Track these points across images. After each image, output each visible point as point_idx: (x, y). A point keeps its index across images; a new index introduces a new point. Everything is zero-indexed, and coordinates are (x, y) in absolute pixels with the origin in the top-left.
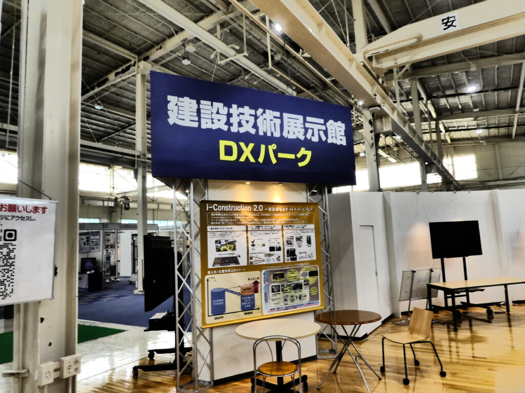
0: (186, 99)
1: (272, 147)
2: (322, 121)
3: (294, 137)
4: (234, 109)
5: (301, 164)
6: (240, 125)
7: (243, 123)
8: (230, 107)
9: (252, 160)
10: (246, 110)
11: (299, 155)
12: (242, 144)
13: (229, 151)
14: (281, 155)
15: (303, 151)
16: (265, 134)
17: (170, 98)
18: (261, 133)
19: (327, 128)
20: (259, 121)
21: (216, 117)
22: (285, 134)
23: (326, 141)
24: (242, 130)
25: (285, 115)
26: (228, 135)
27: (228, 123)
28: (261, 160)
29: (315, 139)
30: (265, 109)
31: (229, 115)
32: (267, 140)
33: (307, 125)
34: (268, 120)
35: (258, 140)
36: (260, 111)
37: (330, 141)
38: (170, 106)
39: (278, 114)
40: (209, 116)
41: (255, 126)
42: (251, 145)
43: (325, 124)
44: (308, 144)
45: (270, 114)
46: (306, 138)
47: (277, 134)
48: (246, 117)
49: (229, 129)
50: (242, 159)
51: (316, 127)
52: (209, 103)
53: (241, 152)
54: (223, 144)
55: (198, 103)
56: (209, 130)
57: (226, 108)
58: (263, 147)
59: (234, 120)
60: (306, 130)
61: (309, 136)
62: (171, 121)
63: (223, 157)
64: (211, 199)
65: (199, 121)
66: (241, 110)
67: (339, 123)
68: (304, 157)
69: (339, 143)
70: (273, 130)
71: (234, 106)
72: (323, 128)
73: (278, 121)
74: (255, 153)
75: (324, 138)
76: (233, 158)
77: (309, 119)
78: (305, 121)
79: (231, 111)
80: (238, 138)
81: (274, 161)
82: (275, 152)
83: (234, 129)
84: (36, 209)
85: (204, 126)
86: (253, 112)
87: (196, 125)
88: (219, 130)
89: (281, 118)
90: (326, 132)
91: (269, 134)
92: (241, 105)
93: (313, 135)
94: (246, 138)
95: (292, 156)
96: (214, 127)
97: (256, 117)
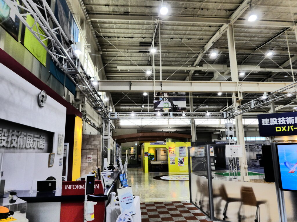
0: (266, 119)
1: (292, 127)
4: (279, 119)
6: (281, 122)
8: (278, 118)
9: (286, 130)
10: (283, 118)
13: (278, 129)
14: (295, 128)
16: (289, 123)
17: (262, 119)
20: (287, 121)
22: (296, 123)
24: (282, 124)
26: (278, 125)
27: (278, 123)
28: (288, 130)
31: (278, 121)
32: (290, 125)
34: (290, 120)
35: (287, 125)
36: (287, 118)
38: (262, 121)
39: (293, 117)
40: (273, 122)
41: (286, 122)
42: (285, 127)
45: (290, 118)
47: (293, 123)
48: (283, 120)
50: (283, 131)
52: (272, 119)
53: (282, 129)
54: (277, 128)
55: (269, 119)
57: (277, 119)
58: (289, 127)
62: (263, 125)
63: (277, 131)
64: (276, 140)
65: (270, 123)
66: (281, 119)
70: (292, 122)
71: (279, 118)
76: (280, 130)
79: (278, 119)
80: (281, 126)
81: (293, 130)
84: (240, 146)
85: (271, 124)
86: (285, 118)
87: (269, 124)
88: (275, 125)
89: (294, 118)
92: (281, 117)
96: (274, 124)
97: (286, 120)
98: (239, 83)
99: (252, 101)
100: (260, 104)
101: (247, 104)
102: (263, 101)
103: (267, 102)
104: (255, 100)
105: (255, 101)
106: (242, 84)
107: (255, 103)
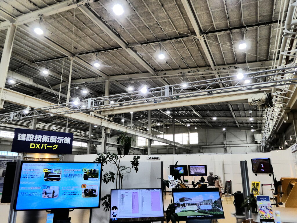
0: (23, 134)
2: (63, 138)
3: (53, 142)
4: (36, 136)
5: (54, 149)
6: (37, 139)
8: (35, 135)
9: (39, 148)
10: (40, 136)
11: (54, 147)
12: (37, 144)
13: (33, 146)
14: (48, 147)
15: (55, 145)
16: (44, 141)
17: (19, 134)
18: (43, 141)
21: (31, 138)
22: (50, 141)
24: (37, 141)
25: (51, 137)
27: (34, 139)
28: (42, 148)
29: (60, 142)
30: (45, 135)
31: (34, 137)
33: (58, 139)
34: (46, 138)
35: (41, 143)
38: (18, 136)
39: (49, 136)
40: (29, 138)
41: (42, 140)
42: (39, 144)
43: (64, 138)
44: (57, 144)
45: (46, 136)
46: (57, 142)
47: (48, 141)
49: (34, 141)
50: (36, 148)
51: (60, 139)
52: (29, 135)
53: (36, 146)
54: (31, 144)
55: (26, 135)
57: (34, 136)
58: (43, 145)
60: (57, 140)
61: (58, 142)
62: (18, 139)
63: (31, 147)
64: (27, 157)
65: (26, 139)
66: (38, 136)
67: (69, 138)
68: (55, 147)
69: (67, 143)
70: (47, 140)
72: (63, 139)
73: (49, 138)
74: (40, 146)
75: (63, 142)
77: (58, 137)
78: (57, 138)
80: (35, 143)
81: (46, 148)
82: (46, 146)
85: (27, 140)
86: (42, 136)
87: (25, 140)
89: (50, 137)
90: (64, 141)
91: (45, 142)
93: (59, 141)
94: (38, 143)
95: (51, 147)
96: (30, 140)
97: (42, 137)
98: (4, 90)
99: (12, 113)
100: (20, 117)
101: (6, 115)
102: (24, 116)
103: (28, 118)
104: (16, 113)
105: (15, 113)
106: (7, 91)
107: (15, 115)
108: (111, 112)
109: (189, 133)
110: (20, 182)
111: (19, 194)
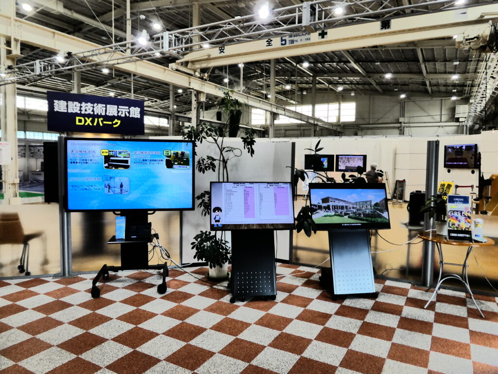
0: (62, 101)
1: (100, 119)
2: (127, 107)
3: (112, 115)
5: (114, 126)
6: (86, 110)
7: (87, 110)
8: (81, 103)
9: (91, 124)
10: (89, 104)
11: (114, 122)
12: (86, 118)
13: (80, 121)
14: (104, 122)
15: (116, 121)
16: (98, 114)
17: (55, 101)
18: (96, 114)
19: (130, 111)
20: (95, 109)
21: (75, 108)
22: (107, 114)
23: (129, 116)
24: (87, 113)
25: (108, 106)
26: (80, 115)
27: (81, 110)
28: (95, 124)
29: (123, 115)
30: (98, 104)
31: (81, 107)
32: (98, 116)
33: (119, 110)
34: (99, 108)
35: (94, 116)
36: (96, 104)
37: (131, 116)
38: (55, 104)
39: (104, 105)
40: (72, 108)
41: (93, 111)
42: (91, 119)
43: (129, 109)
44: (119, 118)
45: (100, 105)
46: (118, 115)
47: (103, 114)
48: (89, 107)
49: (81, 112)
50: (86, 124)
51: (124, 111)
52: (72, 102)
53: (86, 121)
54: (77, 118)
55: (67, 103)
56: (72, 113)
57: (80, 104)
58: (96, 119)
59: (83, 109)
60: (118, 112)
61: (120, 114)
62: (55, 110)
63: (77, 123)
65: (67, 110)
66: (86, 104)
67: (137, 108)
68: (117, 123)
69: (136, 117)
70: (101, 112)
71: (83, 103)
72: (128, 110)
73: (105, 109)
74: (93, 122)
75: (128, 115)
76: (82, 123)
77: (120, 107)
78: (118, 108)
79: (82, 105)
80: (84, 116)
81: (101, 125)
82: (102, 121)
83: (83, 112)
84: (6, 144)
85: (69, 111)
86: (92, 105)
88: (76, 113)
89: (106, 107)
90: (129, 113)
91: (99, 114)
92: (86, 102)
93: (122, 114)
94: (89, 116)
95: (110, 123)
96: (74, 112)
97: (93, 107)
98: (16, 21)
99: (37, 61)
100: (51, 69)
101: (27, 65)
102: (57, 66)
103: (65, 70)
104: (44, 62)
105: (42, 63)
106: (22, 24)
107: (42, 66)
108: (206, 63)
109: (340, 104)
110: (68, 170)
111: (70, 188)
